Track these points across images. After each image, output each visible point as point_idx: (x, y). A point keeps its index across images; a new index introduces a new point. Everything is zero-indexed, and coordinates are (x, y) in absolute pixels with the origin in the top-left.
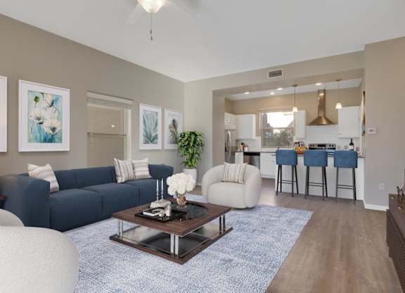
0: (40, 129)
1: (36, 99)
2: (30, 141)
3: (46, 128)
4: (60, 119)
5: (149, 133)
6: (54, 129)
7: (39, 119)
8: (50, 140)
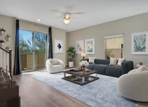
0: (89, 49)
1: (88, 43)
2: (87, 52)
3: (90, 49)
4: (92, 46)
5: (138, 46)
6: (91, 49)
7: (89, 47)
8: (91, 51)
